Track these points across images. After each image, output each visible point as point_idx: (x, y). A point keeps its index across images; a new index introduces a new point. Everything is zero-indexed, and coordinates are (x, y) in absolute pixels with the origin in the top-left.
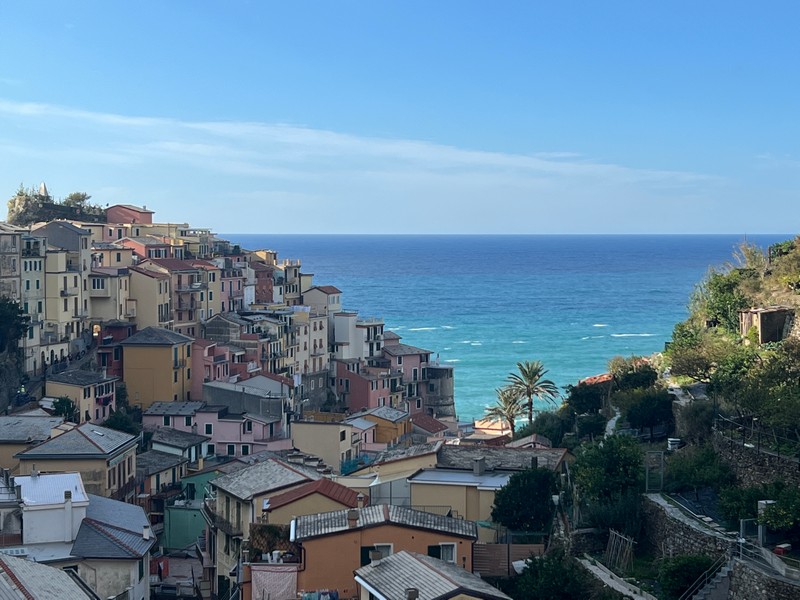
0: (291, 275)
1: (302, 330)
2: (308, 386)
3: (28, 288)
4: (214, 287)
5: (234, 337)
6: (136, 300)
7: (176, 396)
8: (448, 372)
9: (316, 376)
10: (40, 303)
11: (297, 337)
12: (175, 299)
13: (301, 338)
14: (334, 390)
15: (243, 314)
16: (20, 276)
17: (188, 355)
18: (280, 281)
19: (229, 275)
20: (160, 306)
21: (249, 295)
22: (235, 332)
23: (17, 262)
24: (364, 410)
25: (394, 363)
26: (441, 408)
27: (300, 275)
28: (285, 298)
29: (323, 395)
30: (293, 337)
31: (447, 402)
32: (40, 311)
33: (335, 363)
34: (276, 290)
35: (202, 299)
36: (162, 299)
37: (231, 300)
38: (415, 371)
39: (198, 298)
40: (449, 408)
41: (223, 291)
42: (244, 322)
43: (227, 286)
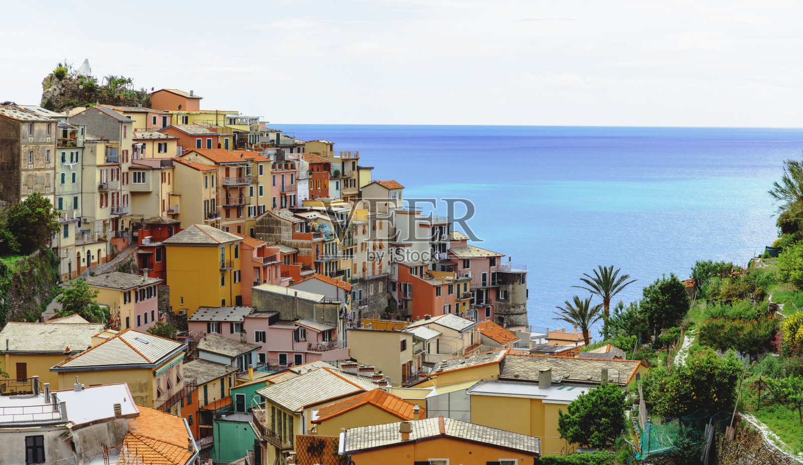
0: (348, 167)
1: (360, 229)
2: (367, 291)
3: (63, 181)
4: (265, 180)
5: (286, 235)
6: (180, 196)
7: (223, 301)
8: (520, 278)
9: (375, 280)
10: (76, 199)
11: (355, 237)
12: (222, 194)
13: (359, 238)
14: (396, 295)
15: (296, 211)
16: (54, 169)
17: (236, 256)
18: (337, 175)
19: (280, 167)
20: (206, 202)
21: (303, 190)
22: (287, 230)
23: (52, 153)
24: (427, 318)
25: (460, 266)
26: (513, 318)
27: (359, 168)
28: (342, 194)
29: (384, 301)
30: (350, 237)
31: (518, 310)
32: (76, 207)
33: (396, 267)
34: (332, 185)
35: (251, 195)
36: (208, 194)
37: (283, 195)
38: (484, 275)
39: (247, 193)
40: (521, 317)
41: (274, 185)
42: (297, 220)
43: (279, 180)
